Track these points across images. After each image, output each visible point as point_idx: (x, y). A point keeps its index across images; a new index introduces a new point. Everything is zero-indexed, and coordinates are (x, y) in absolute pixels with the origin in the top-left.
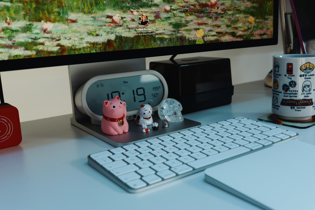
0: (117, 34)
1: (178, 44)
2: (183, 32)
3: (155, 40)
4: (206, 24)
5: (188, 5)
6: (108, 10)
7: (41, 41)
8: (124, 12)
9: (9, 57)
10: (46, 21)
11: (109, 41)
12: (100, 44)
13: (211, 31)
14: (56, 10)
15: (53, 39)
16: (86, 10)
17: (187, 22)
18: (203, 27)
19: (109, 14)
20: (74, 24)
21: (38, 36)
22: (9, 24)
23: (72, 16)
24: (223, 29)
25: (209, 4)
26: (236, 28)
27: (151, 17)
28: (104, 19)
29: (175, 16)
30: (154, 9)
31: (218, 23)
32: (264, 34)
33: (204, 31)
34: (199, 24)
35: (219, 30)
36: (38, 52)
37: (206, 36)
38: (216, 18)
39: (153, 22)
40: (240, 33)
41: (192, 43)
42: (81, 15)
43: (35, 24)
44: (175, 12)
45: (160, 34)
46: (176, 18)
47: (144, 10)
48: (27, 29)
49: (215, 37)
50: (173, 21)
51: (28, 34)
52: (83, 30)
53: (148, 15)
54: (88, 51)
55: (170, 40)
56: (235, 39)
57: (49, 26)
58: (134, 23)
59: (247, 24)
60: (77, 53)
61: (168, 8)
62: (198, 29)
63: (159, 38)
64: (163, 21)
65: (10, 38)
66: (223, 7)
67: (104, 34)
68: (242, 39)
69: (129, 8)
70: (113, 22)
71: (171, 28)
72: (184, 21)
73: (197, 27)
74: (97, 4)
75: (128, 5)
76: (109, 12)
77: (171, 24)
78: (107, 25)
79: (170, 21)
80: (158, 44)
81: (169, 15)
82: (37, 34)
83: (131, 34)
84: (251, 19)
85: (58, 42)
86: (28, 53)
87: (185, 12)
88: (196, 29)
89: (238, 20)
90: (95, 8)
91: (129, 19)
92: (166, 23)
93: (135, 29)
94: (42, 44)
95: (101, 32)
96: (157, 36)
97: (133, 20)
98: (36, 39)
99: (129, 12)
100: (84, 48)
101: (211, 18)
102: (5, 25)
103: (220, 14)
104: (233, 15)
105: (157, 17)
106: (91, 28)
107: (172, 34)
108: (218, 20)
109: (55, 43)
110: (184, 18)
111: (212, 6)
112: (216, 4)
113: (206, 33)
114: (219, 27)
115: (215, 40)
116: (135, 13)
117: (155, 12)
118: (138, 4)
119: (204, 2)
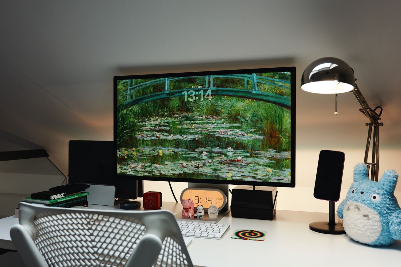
0: (184, 171)
1: (216, 179)
2: (218, 173)
3: (202, 175)
4: (234, 170)
5: (222, 160)
6: (180, 161)
7: (154, 171)
8: (188, 162)
9: (144, 175)
10: (157, 164)
11: (180, 174)
12: (176, 174)
14: (160, 160)
15: (158, 170)
16: (172, 160)
17: (222, 168)
18: (232, 171)
19: (181, 163)
20: (166, 166)
21: (153, 169)
22: (145, 164)
24: (246, 174)
25: (236, 160)
26: (257, 174)
27: (201, 165)
28: (179, 164)
30: (203, 161)
31: (242, 170)
32: (282, 180)
34: (229, 170)
35: (243, 174)
37: (234, 176)
38: (241, 168)
39: (202, 167)
40: (260, 177)
41: (224, 179)
42: (169, 162)
43: (153, 165)
44: (214, 163)
45: (206, 173)
46: (215, 166)
47: (197, 161)
48: (150, 166)
49: (240, 178)
50: (213, 167)
51: (150, 168)
52: (170, 168)
53: (199, 164)
55: (211, 176)
56: (255, 180)
57: (157, 166)
58: (192, 167)
59: (266, 172)
60: (166, 177)
61: (210, 161)
62: (229, 172)
63: (204, 175)
64: (207, 167)
65: (144, 169)
66: (246, 162)
67: (178, 171)
68: (261, 181)
69: (190, 161)
70: (183, 166)
71: (211, 171)
72: (219, 168)
73: (228, 171)
74: (176, 158)
75: (190, 159)
76: (181, 162)
77: (211, 169)
78: (180, 167)
79: (211, 167)
80: (204, 178)
81: (211, 164)
82: (153, 168)
83: (191, 172)
84: (270, 169)
85: (160, 172)
86: (150, 175)
88: (227, 172)
89: (258, 170)
91: (190, 165)
93: (192, 170)
94: (155, 172)
95: (177, 170)
96: (203, 174)
97: (192, 166)
98: (153, 170)
99: (190, 162)
100: (169, 175)
101: (237, 167)
102: (144, 164)
103: (244, 165)
104: (254, 166)
105: (204, 165)
106: (173, 168)
108: (242, 169)
109: (159, 172)
110: (220, 166)
111: (238, 161)
112: (241, 160)
113: (234, 175)
114: (243, 172)
115: (240, 179)
116: (193, 163)
117: (203, 163)
118: (195, 159)
119: (233, 159)
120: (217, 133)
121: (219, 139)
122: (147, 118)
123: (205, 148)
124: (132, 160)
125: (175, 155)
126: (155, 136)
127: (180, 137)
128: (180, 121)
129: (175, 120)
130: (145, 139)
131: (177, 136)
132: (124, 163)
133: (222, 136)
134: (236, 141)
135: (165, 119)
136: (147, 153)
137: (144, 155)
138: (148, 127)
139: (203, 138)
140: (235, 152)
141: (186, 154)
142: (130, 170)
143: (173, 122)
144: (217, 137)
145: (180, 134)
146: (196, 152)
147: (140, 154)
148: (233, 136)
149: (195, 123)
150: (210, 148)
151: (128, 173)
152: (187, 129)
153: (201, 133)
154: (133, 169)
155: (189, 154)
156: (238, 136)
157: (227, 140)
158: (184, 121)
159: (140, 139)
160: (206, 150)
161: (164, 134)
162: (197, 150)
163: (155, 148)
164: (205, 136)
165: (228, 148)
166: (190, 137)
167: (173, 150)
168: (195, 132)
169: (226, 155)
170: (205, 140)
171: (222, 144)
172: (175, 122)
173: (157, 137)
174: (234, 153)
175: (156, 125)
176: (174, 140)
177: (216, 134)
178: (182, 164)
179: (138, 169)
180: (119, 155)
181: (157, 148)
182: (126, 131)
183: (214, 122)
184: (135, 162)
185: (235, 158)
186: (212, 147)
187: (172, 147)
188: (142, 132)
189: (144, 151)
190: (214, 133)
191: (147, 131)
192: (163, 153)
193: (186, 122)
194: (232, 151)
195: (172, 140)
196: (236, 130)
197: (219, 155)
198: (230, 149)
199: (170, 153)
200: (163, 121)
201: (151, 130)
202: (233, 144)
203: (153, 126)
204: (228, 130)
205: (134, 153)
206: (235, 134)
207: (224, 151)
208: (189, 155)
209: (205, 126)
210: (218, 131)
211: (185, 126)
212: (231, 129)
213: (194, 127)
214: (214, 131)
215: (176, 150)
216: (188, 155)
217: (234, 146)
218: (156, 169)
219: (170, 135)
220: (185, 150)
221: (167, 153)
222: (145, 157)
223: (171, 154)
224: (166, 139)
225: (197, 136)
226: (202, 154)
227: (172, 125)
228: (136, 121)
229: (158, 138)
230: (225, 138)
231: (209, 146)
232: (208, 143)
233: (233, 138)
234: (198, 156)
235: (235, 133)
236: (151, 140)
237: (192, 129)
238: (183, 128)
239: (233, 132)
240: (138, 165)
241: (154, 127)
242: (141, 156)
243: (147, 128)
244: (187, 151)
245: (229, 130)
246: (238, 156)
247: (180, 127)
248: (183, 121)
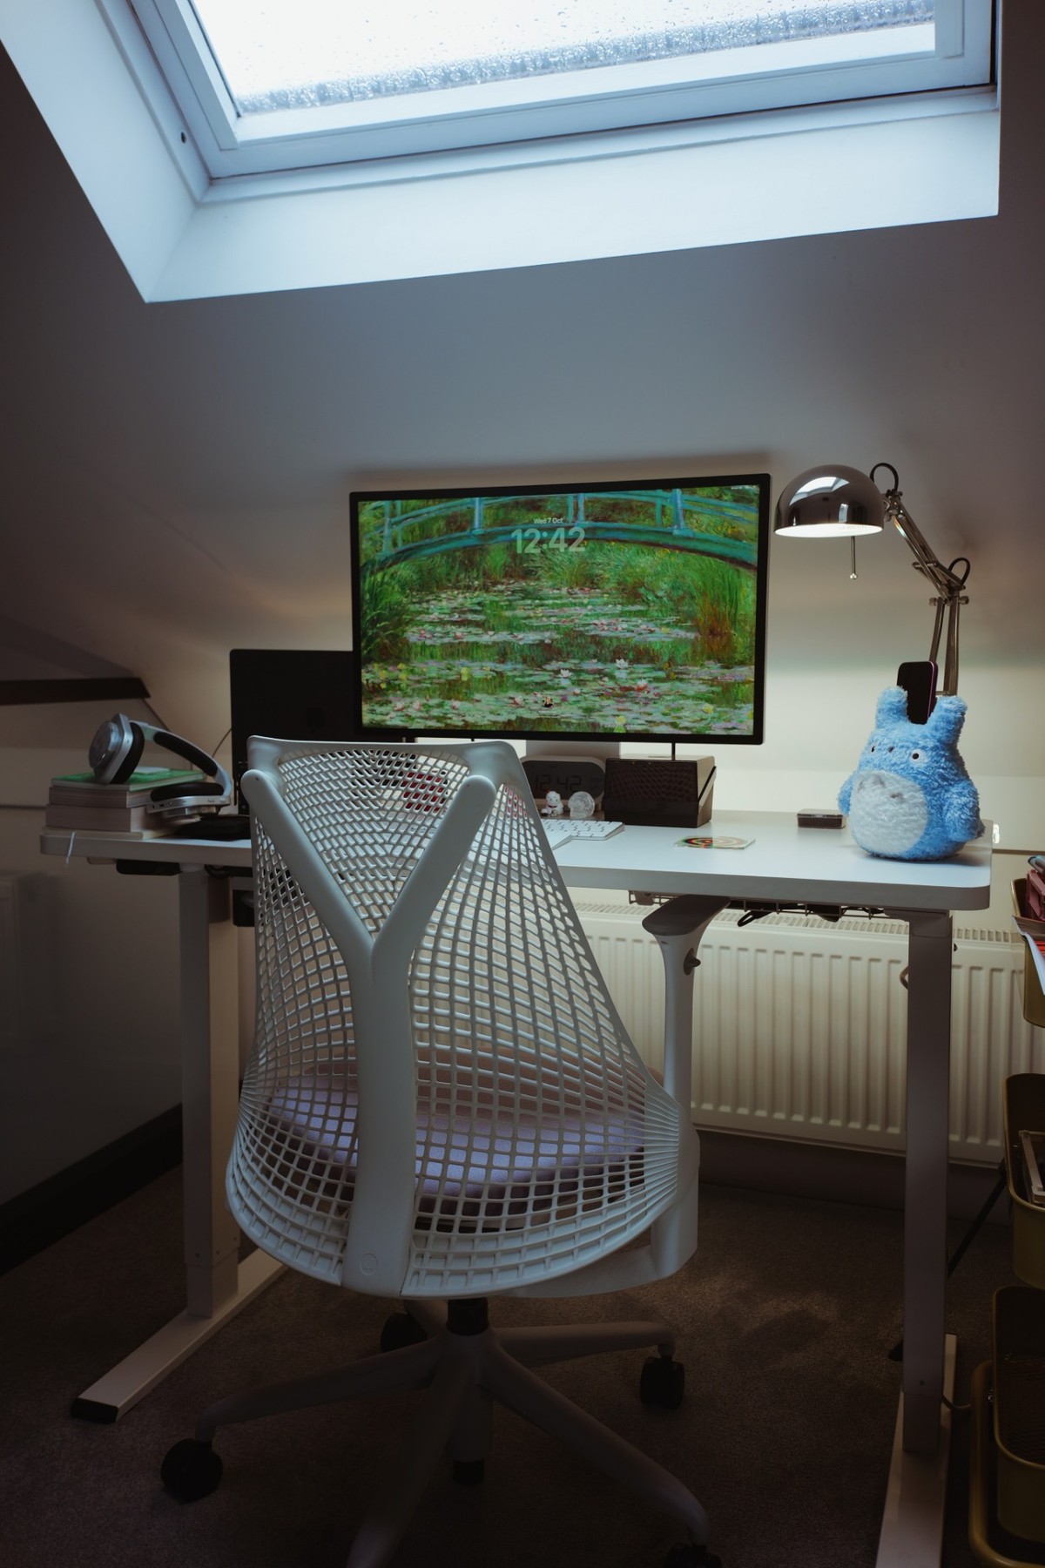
0: (518, 715)
1: (589, 730)
2: (596, 718)
3: (559, 723)
4: (630, 710)
5: (603, 688)
6: (510, 692)
7: (450, 716)
8: (527, 694)
9: (422, 726)
10: (455, 700)
11: (510, 720)
12: (500, 723)
13: (637, 718)
14: (464, 691)
15: (459, 715)
16: (490, 691)
17: (603, 707)
18: (625, 713)
19: (512, 696)
20: (478, 704)
21: (448, 712)
22: (428, 701)
23: (477, 696)
24: (657, 717)
25: (635, 687)
26: (680, 718)
27: (557, 700)
28: (506, 700)
29: (586, 699)
30: (560, 692)
31: (648, 709)
32: (734, 728)
33: (627, 717)
34: (619, 710)
35: (650, 718)
36: (447, 724)
37: (630, 724)
38: (646, 704)
39: (558, 705)
40: (687, 724)
41: (608, 731)
42: (485, 695)
43: (447, 702)
44: (587, 696)
45: (567, 718)
46: (587, 702)
47: (548, 692)
48: (440, 705)
49: (644, 727)
50: (583, 704)
51: (441, 709)
52: (486, 709)
53: (553, 698)
54: (488, 728)
55: (579, 725)
56: (676, 732)
57: (457, 704)
58: (537, 705)
59: (699, 714)
60: (478, 729)
61: (577, 691)
62: (618, 716)
63: (565, 722)
64: (571, 704)
65: (427, 712)
66: (657, 691)
67: (505, 714)
68: (689, 733)
69: (532, 690)
70: (515, 703)
71: (580, 712)
72: (597, 706)
73: (617, 713)
74: (500, 686)
75: (531, 688)
76: (511, 694)
77: (580, 708)
78: (508, 705)
79: (579, 705)
80: (563, 728)
81: (579, 698)
82: (448, 710)
83: (534, 716)
84: (708, 707)
86: (439, 725)
87: (600, 695)
88: (614, 716)
89: (682, 708)
90: (498, 690)
91: (532, 701)
92: (575, 707)
93: (537, 711)
94: (450, 718)
95: (503, 712)
96: (562, 720)
97: (536, 702)
98: (446, 714)
99: (532, 694)
100: (485, 725)
101: (636, 703)
102: (425, 701)
103: (651, 699)
104: (674, 701)
105: (564, 699)
106: (493, 708)
107: (581, 719)
108: (648, 706)
109: (461, 718)
110: (598, 702)
111: (640, 690)
112: (645, 687)
113: (629, 721)
114: (650, 714)
115: (643, 730)
116: (539, 695)
117: (562, 695)
118: (542, 686)
119: (627, 685)
120: (592, 627)
121: (597, 641)
122: (432, 593)
123: (565, 661)
124: (399, 692)
125: (498, 680)
126: (452, 635)
127: (509, 638)
128: (508, 600)
129: (497, 599)
130: (428, 642)
131: (503, 636)
132: (378, 699)
133: (603, 633)
134: (636, 646)
135: (475, 594)
136: (434, 675)
137: (425, 679)
138: (435, 616)
139: (562, 638)
140: (632, 669)
141: (523, 676)
142: (393, 714)
143: (492, 602)
144: (593, 637)
145: (508, 630)
146: (545, 670)
147: (417, 678)
148: (628, 635)
149: (542, 605)
150: (577, 661)
151: (389, 723)
152: (525, 618)
153: (557, 628)
154: (399, 713)
155: (531, 675)
156: (641, 634)
157: (615, 643)
158: (519, 600)
159: (415, 644)
160: (567, 665)
161: (473, 630)
162: (548, 667)
163: (452, 662)
164: (566, 634)
165: (617, 661)
166: (531, 637)
167: (493, 668)
168: (543, 626)
169: (612, 677)
170: (566, 644)
171: (603, 652)
172: (497, 602)
173: (456, 638)
174: (631, 673)
175: (454, 610)
176: (495, 644)
177: (591, 630)
178: (513, 698)
179: (411, 712)
180: (367, 680)
181: (457, 662)
182: (383, 624)
183: (586, 601)
184: (405, 695)
185: (633, 682)
186: (582, 659)
187: (490, 660)
188: (420, 627)
189: (424, 670)
190: (587, 628)
191: (431, 623)
192: (470, 675)
193: (522, 602)
194: (626, 669)
195: (490, 643)
196: (634, 619)
197: (597, 676)
198: (621, 663)
199: (486, 675)
200: (469, 600)
201: (442, 623)
202: (629, 651)
203: (446, 611)
204: (617, 620)
205: (403, 676)
206: (633, 628)
207: (608, 668)
208: (531, 679)
209: (565, 612)
210: (596, 622)
211: (520, 613)
212: (624, 619)
213: (541, 615)
214: (586, 622)
215: (501, 667)
216: (527, 679)
217: (631, 656)
218: (454, 711)
219: (486, 631)
220: (519, 666)
221: (478, 674)
222: (429, 685)
223: (489, 677)
224: (477, 643)
225: (547, 634)
226: (560, 676)
227: (490, 609)
228: (405, 600)
229: (457, 641)
230: (611, 639)
231: (574, 658)
232: (572, 651)
233: (628, 638)
234: (551, 680)
235: (633, 626)
236: (442, 644)
237: (537, 618)
238: (515, 617)
239: (629, 625)
240: (411, 703)
241: (449, 614)
242: (418, 682)
243: (432, 616)
244: (527, 670)
245: (621, 619)
246: (640, 678)
247: (508, 613)
248: (515, 600)
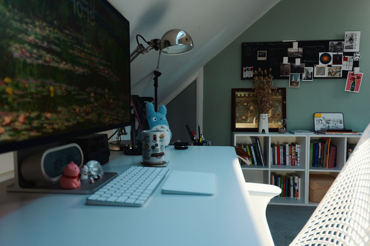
0: (77, 120)
2: (101, 119)
4: (109, 114)
6: (74, 105)
7: (45, 125)
8: (80, 107)
10: (48, 112)
11: (74, 125)
12: (70, 127)
14: (52, 104)
15: (50, 124)
16: (65, 105)
18: (108, 116)
20: (60, 114)
22: (30, 113)
23: (60, 109)
24: (115, 117)
26: (119, 116)
27: (90, 110)
28: (72, 111)
29: (98, 109)
30: (91, 105)
31: (113, 113)
33: (109, 118)
35: (113, 117)
36: (43, 133)
39: (91, 113)
42: (63, 108)
43: (42, 114)
44: (99, 107)
45: (94, 120)
47: (88, 105)
48: (38, 117)
50: (98, 112)
51: (39, 121)
52: (64, 118)
53: (89, 108)
54: (65, 132)
57: (48, 115)
58: (84, 113)
59: (122, 114)
60: (61, 133)
61: (96, 105)
64: (95, 112)
65: (30, 124)
66: (114, 105)
69: (82, 104)
70: (76, 113)
71: (97, 116)
72: (102, 113)
73: (106, 116)
74: (69, 101)
76: (74, 107)
77: (97, 114)
78: (73, 114)
82: (43, 121)
84: (123, 111)
86: (39, 134)
87: (102, 107)
89: (119, 112)
90: (69, 104)
91: (82, 111)
93: (84, 117)
94: (45, 128)
95: (71, 119)
98: (42, 124)
99: (82, 107)
101: (110, 111)
102: (27, 114)
103: (114, 108)
104: (117, 109)
105: (92, 110)
106: (67, 117)
107: (98, 120)
109: (51, 127)
111: (111, 104)
118: (85, 102)
119: (109, 102)
121: (100, 78)
124: (6, 107)
125: (68, 97)
126: (43, 58)
127: (72, 68)
130: (29, 61)
131: (69, 66)
133: (102, 74)
136: (33, 90)
138: (32, 38)
139: (91, 74)
141: (78, 95)
143: (63, 40)
145: (72, 63)
146: (86, 92)
147: (21, 92)
148: (108, 76)
150: (95, 88)
152: (78, 57)
153: (89, 67)
154: (8, 128)
155: (81, 95)
157: (105, 80)
158: (75, 44)
159: (18, 59)
166: (80, 70)
167: (66, 88)
168: (85, 64)
169: (105, 98)
170: (92, 77)
171: (102, 84)
172: (66, 41)
173: (46, 61)
174: (109, 96)
175: (43, 38)
179: (18, 125)
181: (47, 81)
183: (97, 55)
184: (12, 109)
187: (64, 83)
188: (22, 45)
189: (27, 85)
190: (97, 70)
192: (55, 92)
193: (77, 46)
195: (64, 70)
196: (109, 69)
197: (101, 97)
198: (107, 91)
200: (52, 33)
203: (40, 37)
205: (9, 90)
206: (109, 73)
207: (104, 92)
209: (92, 58)
210: (100, 67)
211: (75, 53)
215: (69, 88)
216: (80, 97)
217: (109, 87)
218: (48, 122)
219: (61, 62)
220: (77, 88)
221: (59, 92)
222: (30, 100)
223: (64, 94)
224: (57, 68)
225: (86, 70)
226: (91, 96)
228: (8, 14)
234: (88, 98)
237: (82, 58)
238: (74, 55)
240: (18, 117)
242: (22, 96)
244: (80, 91)
245: (106, 68)
246: (111, 98)
247: (71, 51)
